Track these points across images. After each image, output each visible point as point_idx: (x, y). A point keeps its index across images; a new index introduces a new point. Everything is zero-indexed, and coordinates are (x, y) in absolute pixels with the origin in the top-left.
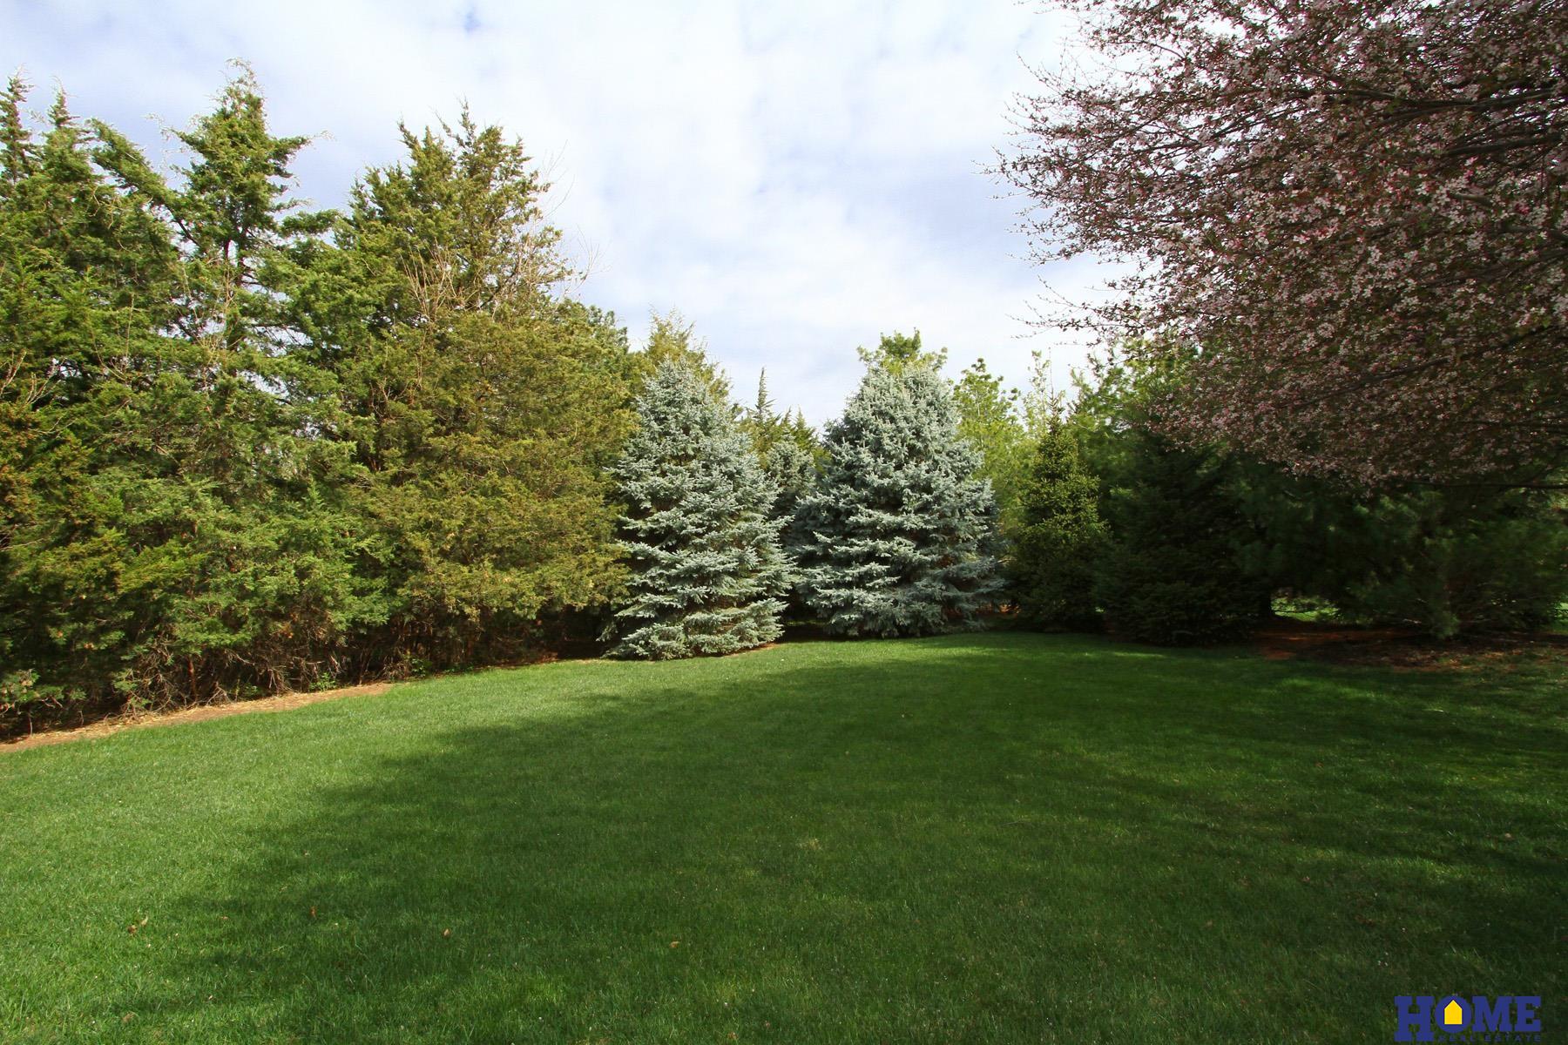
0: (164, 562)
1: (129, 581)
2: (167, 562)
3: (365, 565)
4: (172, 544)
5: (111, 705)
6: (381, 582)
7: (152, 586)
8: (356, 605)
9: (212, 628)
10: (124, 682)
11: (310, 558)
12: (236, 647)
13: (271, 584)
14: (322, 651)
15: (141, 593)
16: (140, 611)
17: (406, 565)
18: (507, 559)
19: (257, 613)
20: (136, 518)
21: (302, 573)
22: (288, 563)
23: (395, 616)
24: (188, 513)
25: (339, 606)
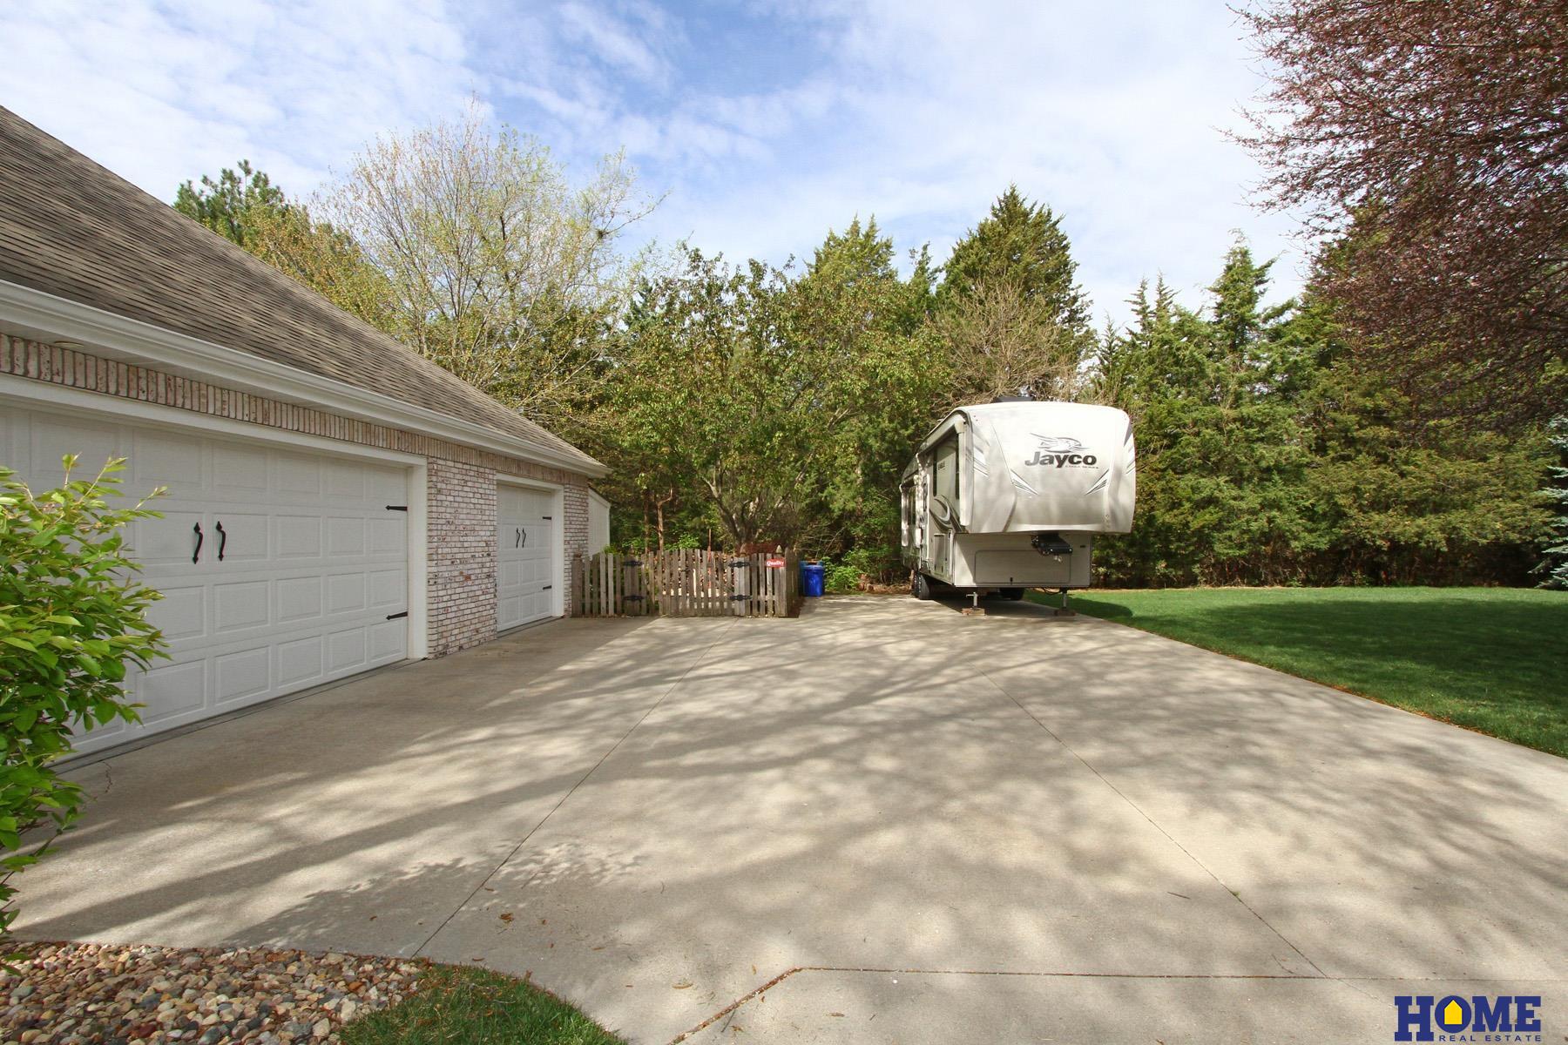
0: (1207, 517)
1: (1195, 525)
2: (1208, 516)
3: (1309, 514)
4: (1211, 509)
5: (1191, 581)
6: (1324, 525)
7: (1203, 527)
8: (1309, 538)
9: (1230, 548)
10: (1196, 569)
11: (1275, 513)
12: (1243, 557)
13: (1254, 526)
14: (1292, 563)
15: (1200, 530)
16: (1200, 538)
17: (1338, 515)
18: (1416, 508)
19: (1250, 540)
20: (1196, 497)
21: (1270, 521)
22: (1264, 517)
23: (1334, 546)
24: (1217, 493)
25: (1296, 538)
